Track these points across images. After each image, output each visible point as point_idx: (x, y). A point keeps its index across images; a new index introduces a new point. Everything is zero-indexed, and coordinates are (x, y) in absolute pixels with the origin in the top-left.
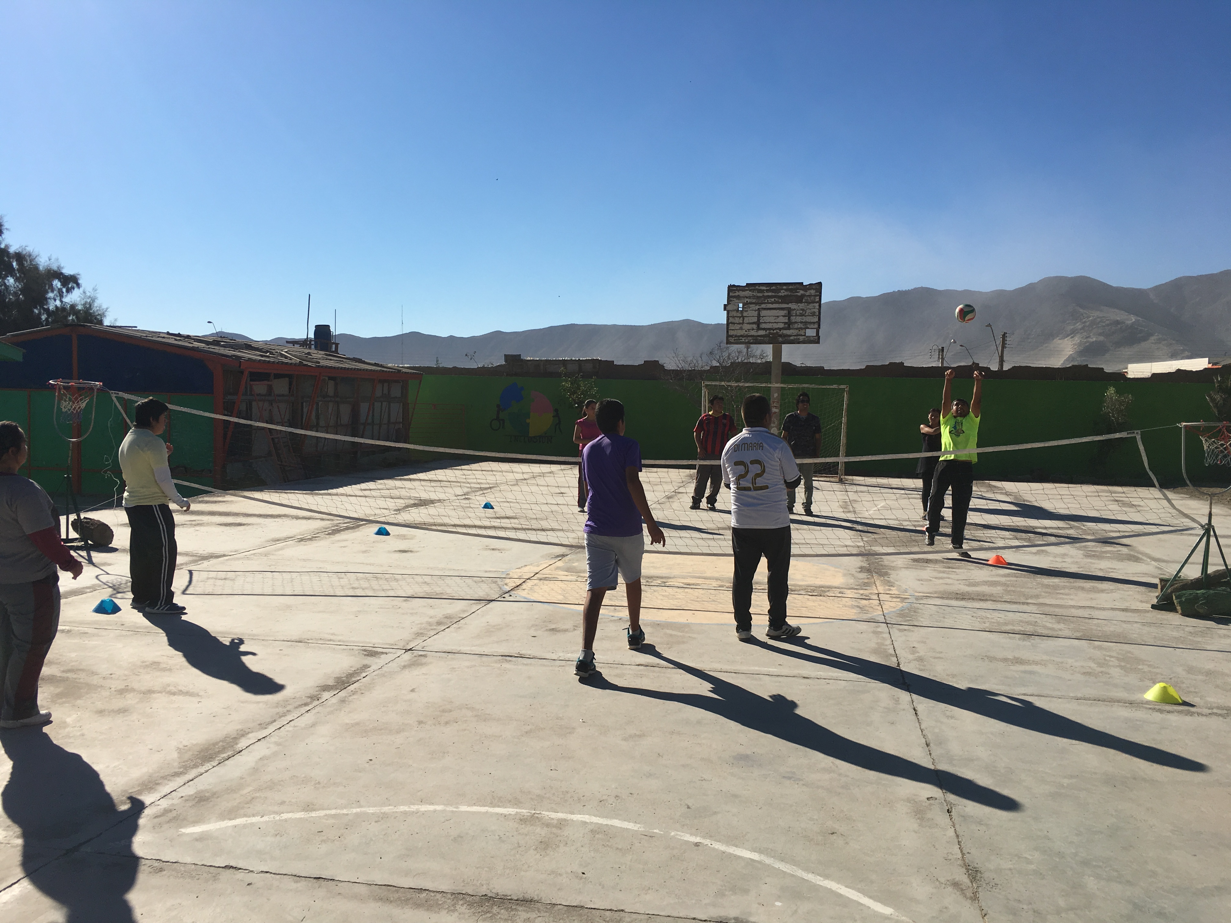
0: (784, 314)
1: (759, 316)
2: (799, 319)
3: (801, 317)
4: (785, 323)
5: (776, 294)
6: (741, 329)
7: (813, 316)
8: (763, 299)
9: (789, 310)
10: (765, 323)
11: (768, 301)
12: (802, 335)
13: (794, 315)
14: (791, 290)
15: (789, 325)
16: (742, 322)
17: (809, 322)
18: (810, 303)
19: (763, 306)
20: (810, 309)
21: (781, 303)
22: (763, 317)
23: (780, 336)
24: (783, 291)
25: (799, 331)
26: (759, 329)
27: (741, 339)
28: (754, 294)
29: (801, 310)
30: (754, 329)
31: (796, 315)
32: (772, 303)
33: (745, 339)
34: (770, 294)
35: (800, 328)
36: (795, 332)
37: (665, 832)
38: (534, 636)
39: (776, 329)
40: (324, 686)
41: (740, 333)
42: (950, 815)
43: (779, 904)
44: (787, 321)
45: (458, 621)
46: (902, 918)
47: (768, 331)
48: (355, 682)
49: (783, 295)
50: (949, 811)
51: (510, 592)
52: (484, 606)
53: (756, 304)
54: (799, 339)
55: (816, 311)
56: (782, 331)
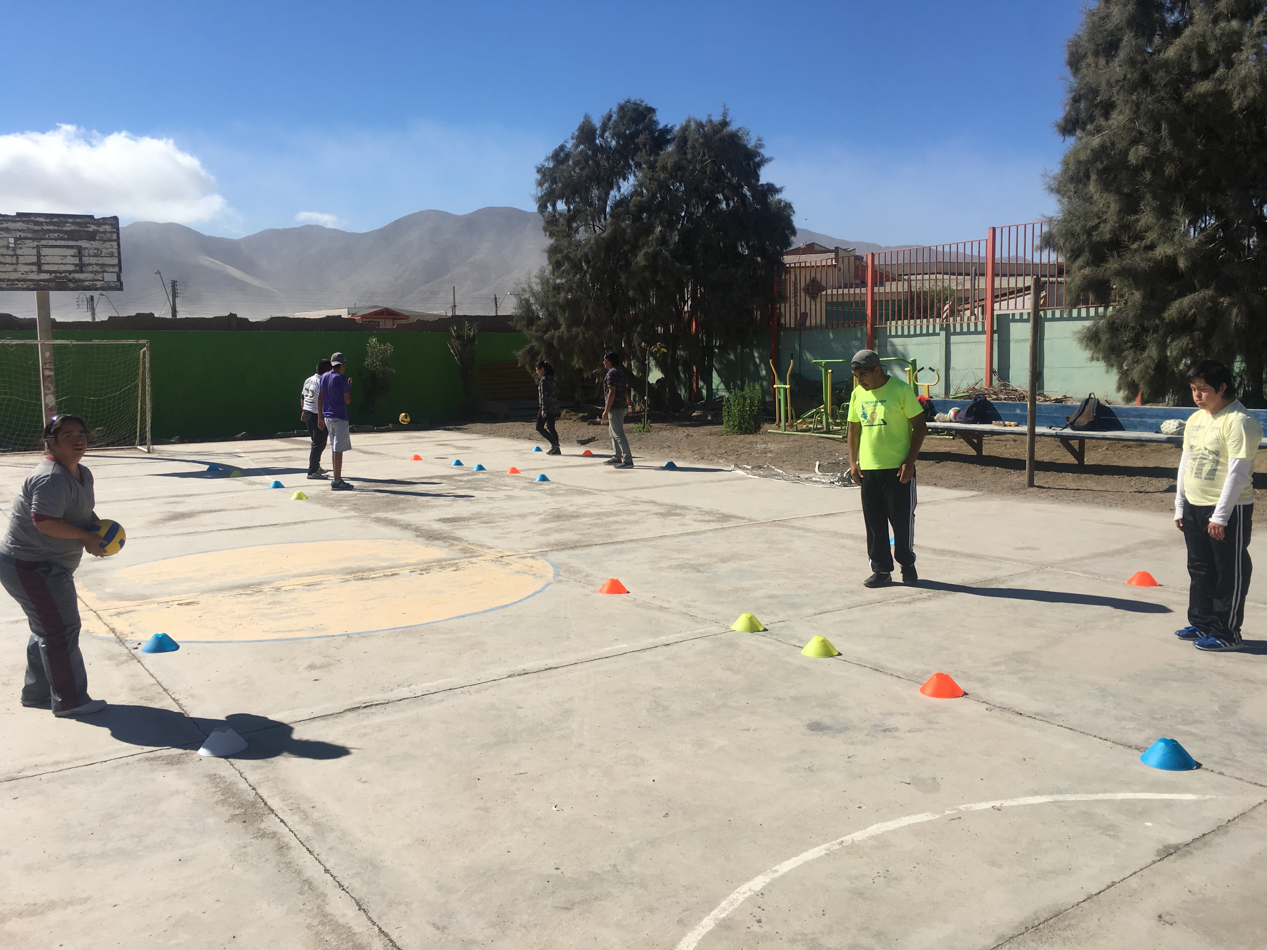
0: (72, 254)
1: (39, 256)
2: (93, 260)
3: (96, 258)
4: (76, 265)
5: (59, 228)
6: (15, 271)
7: (111, 257)
8: (42, 233)
9: (80, 249)
10: (48, 264)
11: (49, 236)
12: (99, 280)
13: (86, 255)
14: (78, 224)
15: (81, 268)
16: (15, 262)
17: (107, 265)
18: (105, 241)
20: (107, 248)
21: (68, 239)
22: (44, 256)
23: (70, 280)
24: (69, 225)
25: (96, 274)
26: (40, 271)
27: (17, 284)
28: (30, 226)
29: (95, 249)
30: (34, 272)
31: (89, 256)
32: (56, 239)
33: (22, 285)
34: (51, 228)
35: (96, 271)
36: (90, 276)
37: (954, 809)
38: (316, 680)
39: (64, 272)
40: (233, 817)
41: (14, 276)
42: (1029, 717)
43: (1149, 824)
44: (78, 262)
45: (165, 690)
46: (1208, 797)
47: (53, 275)
48: (262, 799)
49: (69, 229)
50: (1021, 714)
51: (126, 641)
52: (142, 664)
53: (33, 239)
54: (96, 285)
55: (115, 251)
56: (72, 274)
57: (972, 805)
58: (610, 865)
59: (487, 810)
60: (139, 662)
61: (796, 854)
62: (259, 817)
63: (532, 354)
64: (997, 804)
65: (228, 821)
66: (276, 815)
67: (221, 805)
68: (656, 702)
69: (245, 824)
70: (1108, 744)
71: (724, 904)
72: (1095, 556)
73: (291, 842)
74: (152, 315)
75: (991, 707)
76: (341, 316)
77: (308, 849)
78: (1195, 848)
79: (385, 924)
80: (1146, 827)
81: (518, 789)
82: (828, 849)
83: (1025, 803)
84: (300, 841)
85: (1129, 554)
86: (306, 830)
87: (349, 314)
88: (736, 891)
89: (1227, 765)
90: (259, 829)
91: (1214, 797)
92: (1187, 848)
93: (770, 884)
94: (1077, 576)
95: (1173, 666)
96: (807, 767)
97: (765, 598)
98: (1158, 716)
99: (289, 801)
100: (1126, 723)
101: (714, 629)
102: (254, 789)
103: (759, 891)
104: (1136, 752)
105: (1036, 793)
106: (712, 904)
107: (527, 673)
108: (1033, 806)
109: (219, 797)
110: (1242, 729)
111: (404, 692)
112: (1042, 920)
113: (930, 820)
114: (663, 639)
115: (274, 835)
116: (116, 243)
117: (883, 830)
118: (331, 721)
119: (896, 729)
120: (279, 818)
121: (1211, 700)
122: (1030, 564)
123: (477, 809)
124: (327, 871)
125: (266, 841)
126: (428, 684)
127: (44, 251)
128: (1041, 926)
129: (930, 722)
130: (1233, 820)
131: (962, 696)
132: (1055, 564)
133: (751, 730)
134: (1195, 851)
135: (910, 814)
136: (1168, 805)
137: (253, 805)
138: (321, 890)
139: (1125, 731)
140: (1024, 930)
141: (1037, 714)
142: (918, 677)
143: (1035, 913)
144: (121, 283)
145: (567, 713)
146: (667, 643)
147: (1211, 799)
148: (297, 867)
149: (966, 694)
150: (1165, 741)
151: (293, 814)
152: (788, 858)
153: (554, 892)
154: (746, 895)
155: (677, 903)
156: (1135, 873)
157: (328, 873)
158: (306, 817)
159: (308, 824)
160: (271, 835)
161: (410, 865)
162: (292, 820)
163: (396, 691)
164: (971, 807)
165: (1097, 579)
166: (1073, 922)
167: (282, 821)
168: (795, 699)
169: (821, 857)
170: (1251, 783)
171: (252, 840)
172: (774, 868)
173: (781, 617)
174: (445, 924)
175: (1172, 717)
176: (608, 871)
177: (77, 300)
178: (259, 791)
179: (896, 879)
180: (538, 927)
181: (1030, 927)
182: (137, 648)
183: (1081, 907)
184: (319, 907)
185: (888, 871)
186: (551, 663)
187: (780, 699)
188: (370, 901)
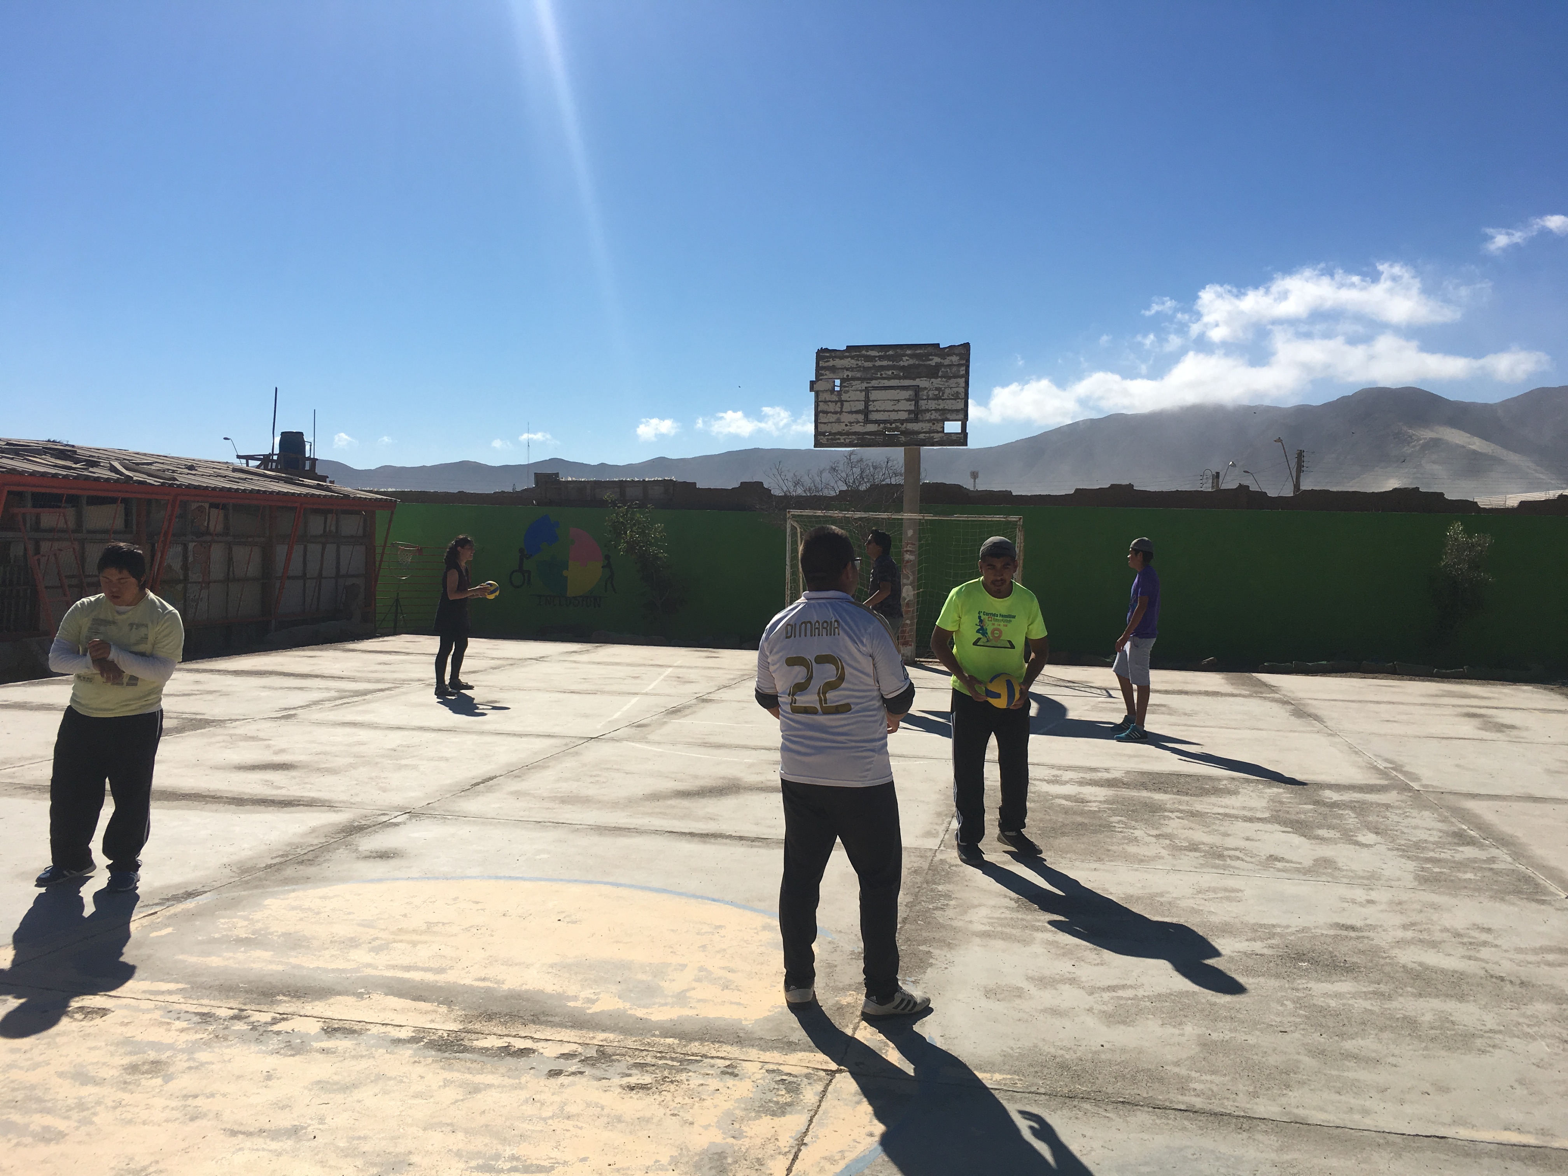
0: (907, 397)
1: (867, 401)
2: (932, 404)
3: (936, 401)
4: (910, 412)
5: (895, 363)
6: (838, 421)
7: (955, 399)
8: (873, 371)
9: (917, 389)
10: (877, 411)
11: (881, 374)
12: (938, 432)
13: (925, 397)
14: (919, 356)
15: (916, 415)
16: (839, 410)
17: (949, 410)
18: (950, 378)
19: (874, 383)
20: (951, 388)
21: (904, 378)
22: (873, 401)
23: (901, 433)
24: (907, 358)
25: (934, 424)
26: (867, 421)
27: (839, 439)
28: (860, 363)
29: (937, 389)
30: (859, 422)
31: (928, 399)
32: (888, 378)
33: (845, 439)
34: (885, 363)
35: (934, 420)
36: (926, 426)
39: (895, 421)
41: (836, 428)
44: (913, 408)
47: (882, 426)
49: (906, 364)
53: (862, 379)
54: (933, 438)
55: (961, 391)
56: (905, 424)
116: (963, 379)
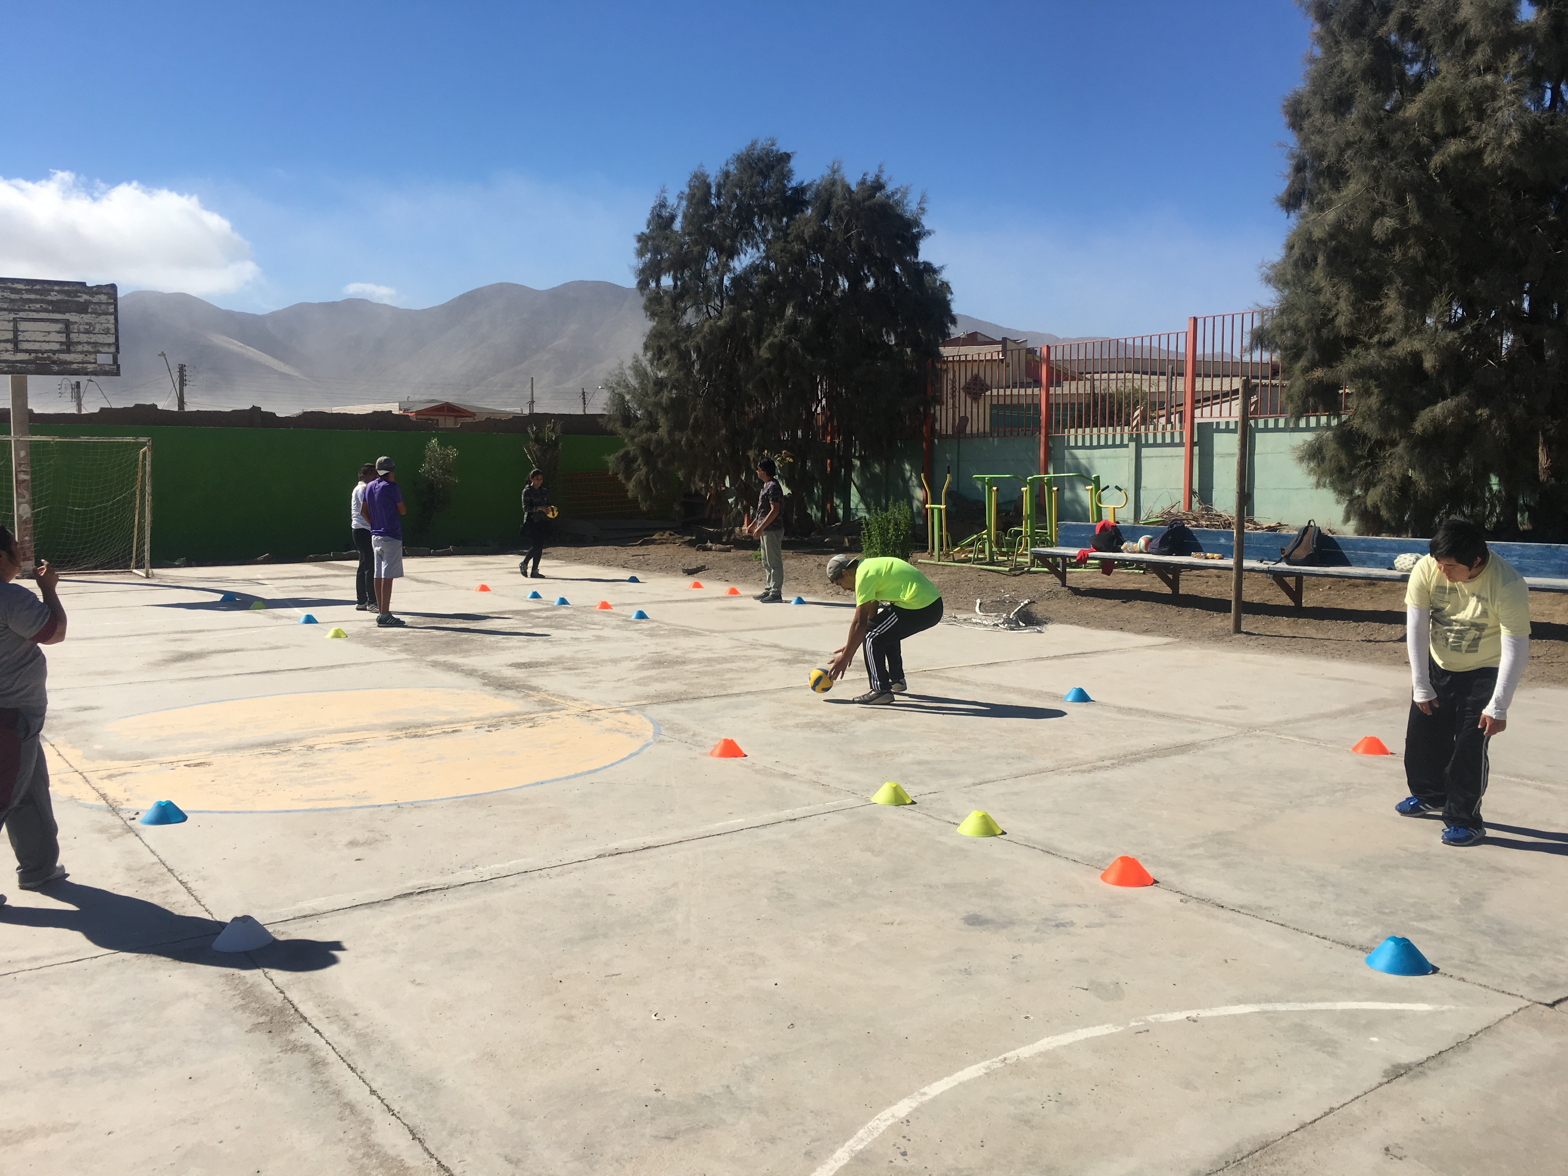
0: (58, 330)
1: (16, 331)
2: (83, 338)
3: (87, 335)
4: (62, 343)
7: (106, 334)
8: (20, 304)
9: (67, 324)
10: (27, 341)
11: (29, 307)
12: (90, 363)
13: (76, 331)
14: (66, 293)
15: (68, 347)
17: (100, 344)
18: (100, 314)
19: (22, 315)
20: (101, 323)
21: (53, 312)
22: (23, 331)
23: (54, 362)
24: (55, 293)
25: (86, 355)
26: (17, 350)
28: (5, 294)
29: (87, 324)
30: (9, 351)
31: (79, 332)
32: (37, 311)
34: (33, 296)
35: (87, 352)
36: (79, 357)
37: (1141, 1020)
38: (359, 860)
39: (47, 351)
40: (256, 1027)
42: (1232, 910)
43: (1375, 1039)
44: (64, 340)
45: (169, 870)
46: (1446, 1007)
47: (33, 355)
48: (292, 1004)
49: (54, 299)
50: (1222, 907)
51: (120, 809)
52: (141, 839)
53: (10, 311)
54: (86, 368)
55: (112, 327)
56: (57, 355)
57: (1163, 1015)
58: (723, 1086)
59: (570, 1018)
60: (137, 835)
61: (949, 1074)
62: (288, 1026)
63: (628, 461)
64: (1193, 1014)
65: (250, 1031)
66: (310, 1024)
67: (241, 1012)
68: (778, 889)
69: (271, 1034)
70: (1327, 943)
71: (861, 1133)
72: (1314, 717)
73: (328, 1057)
74: (155, 406)
75: (1186, 897)
76: (391, 411)
77: (349, 1066)
78: (1430, 1068)
79: (446, 1156)
80: (1372, 1043)
81: (609, 994)
82: (988, 1067)
83: (1226, 1014)
84: (340, 1056)
85: (1355, 716)
86: (346, 1043)
87: (400, 409)
88: (876, 1117)
89: (1468, 970)
90: (288, 1041)
91: (1453, 1007)
92: (1420, 1069)
93: (917, 1110)
94: (1292, 741)
95: (1406, 850)
96: (963, 969)
97: (913, 764)
98: (1387, 911)
99: (327, 1007)
100: (1348, 918)
101: (851, 801)
102: (282, 992)
103: (903, 1118)
104: (1359, 953)
105: (1239, 1001)
106: (846, 1132)
107: (621, 853)
108: (1235, 1016)
109: (238, 1001)
110: (1488, 927)
111: (468, 875)
112: (1246, 1153)
113: (1113, 1033)
114: (788, 813)
115: (307, 1048)
116: (113, 316)
117: (1055, 1045)
118: (377, 909)
119: (1072, 924)
120: (313, 1027)
121: (1451, 892)
122: (1234, 725)
123: (557, 1018)
124: (373, 1092)
125: (297, 1055)
126: (498, 866)
127: (22, 326)
128: (1244, 1160)
129: (1112, 916)
130: (1475, 1035)
131: (1152, 885)
132: (1264, 726)
133: (895, 924)
134: (1429, 1072)
135: (1087, 1026)
136: (1398, 1016)
137: (281, 1011)
138: (365, 1115)
139: (1347, 928)
140: (1224, 1165)
141: (1242, 907)
142: (1099, 861)
143: (1238, 1145)
144: (118, 367)
145: (671, 903)
146: (795, 817)
147: (1450, 1010)
148: (335, 1087)
149: (1156, 882)
150: (1395, 939)
151: (331, 1023)
152: (940, 1078)
153: (653, 1119)
154: (889, 1123)
155: (805, 1132)
156: (1358, 1097)
157: (375, 1094)
158: (346, 1026)
159: (349, 1035)
160: (303, 1049)
161: (476, 1085)
162: (330, 1030)
163: (458, 874)
164: (1161, 1018)
165: (1316, 745)
166: (1282, 1155)
167: (317, 1031)
168: (951, 887)
169: (980, 1077)
170: (1498, 991)
171: (280, 1054)
172: (922, 1090)
173: (933, 787)
174: (520, 1156)
175: (1404, 911)
176: (720, 1093)
177: (59, 387)
178: (288, 994)
179: (1071, 1103)
180: (634, 1160)
181: (1231, 1162)
182: (134, 819)
183: (1293, 1137)
184: (364, 1135)
185: (1060, 1094)
186: (650, 840)
187: (931, 887)
188: (427, 1128)
